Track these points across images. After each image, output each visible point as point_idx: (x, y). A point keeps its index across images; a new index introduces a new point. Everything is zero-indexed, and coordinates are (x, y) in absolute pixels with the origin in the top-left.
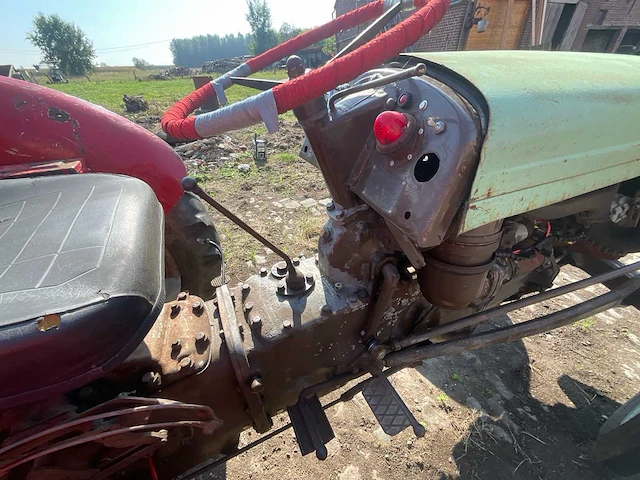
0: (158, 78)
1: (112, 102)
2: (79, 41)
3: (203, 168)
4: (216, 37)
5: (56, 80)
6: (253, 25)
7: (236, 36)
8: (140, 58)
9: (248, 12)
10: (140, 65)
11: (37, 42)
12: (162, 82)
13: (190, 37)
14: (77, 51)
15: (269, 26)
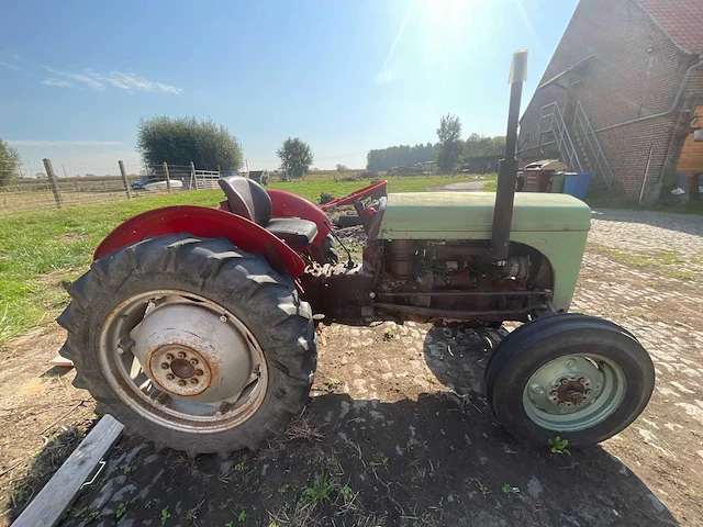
0: (350, 180)
1: (313, 197)
2: (306, 154)
3: (355, 244)
4: (408, 147)
5: (284, 180)
6: (441, 137)
7: (425, 145)
8: (342, 164)
9: (439, 127)
10: (341, 170)
11: (281, 154)
12: (352, 183)
13: (385, 148)
14: (302, 160)
15: (457, 137)
